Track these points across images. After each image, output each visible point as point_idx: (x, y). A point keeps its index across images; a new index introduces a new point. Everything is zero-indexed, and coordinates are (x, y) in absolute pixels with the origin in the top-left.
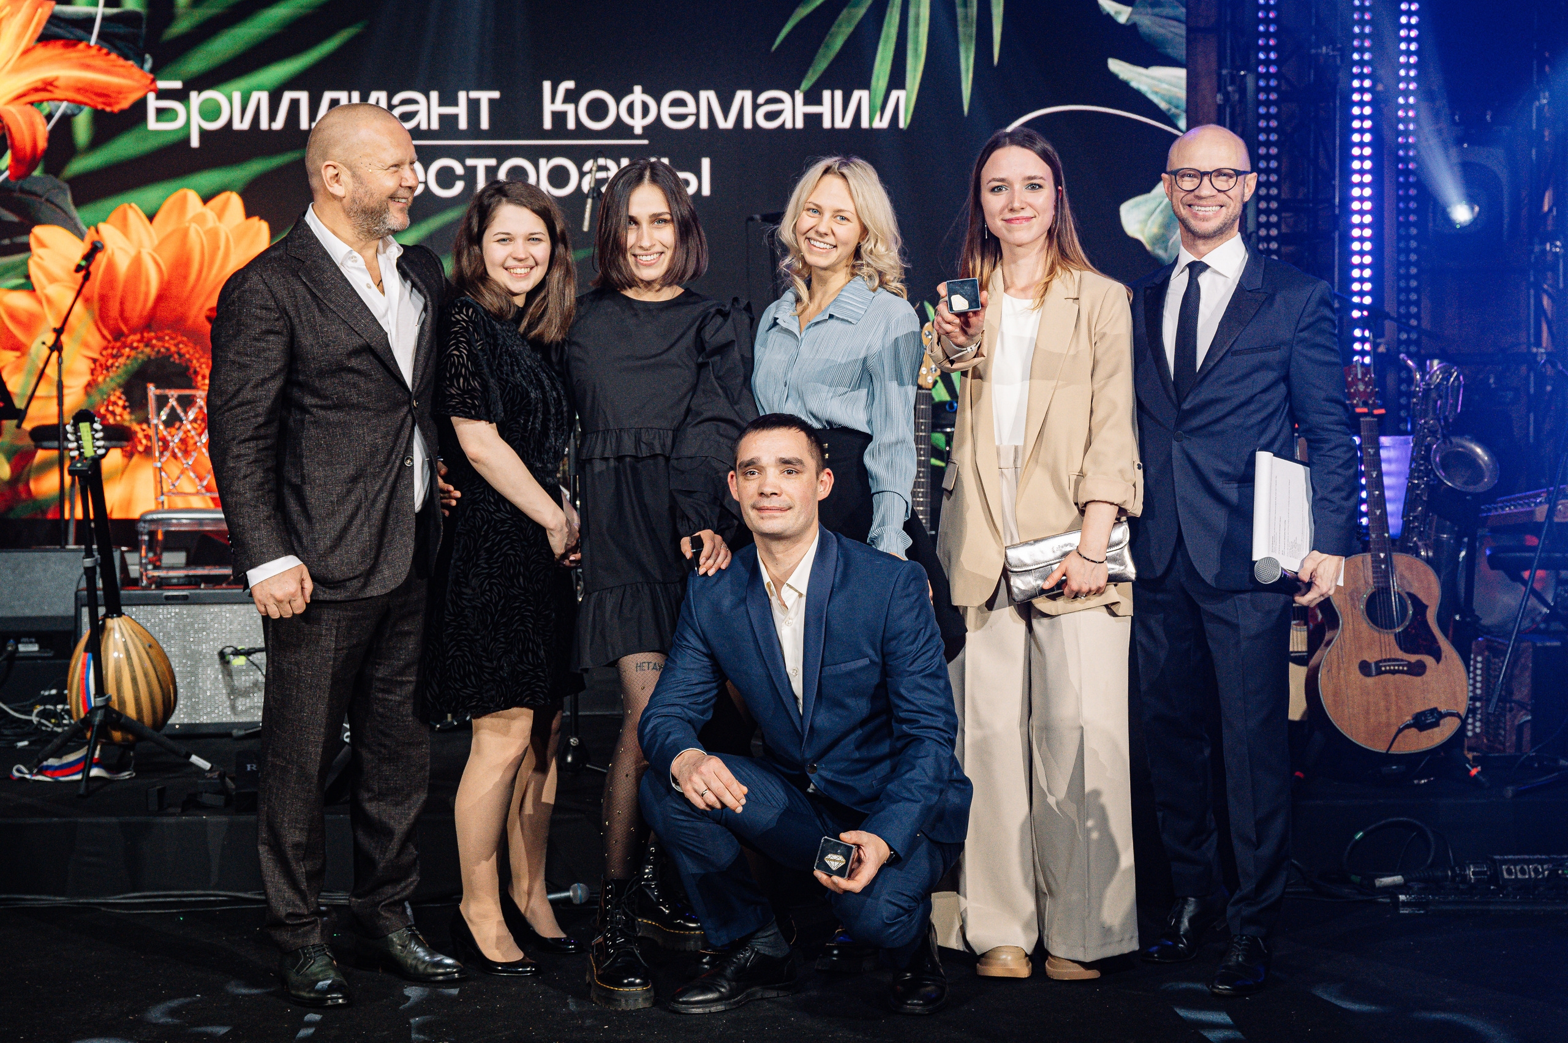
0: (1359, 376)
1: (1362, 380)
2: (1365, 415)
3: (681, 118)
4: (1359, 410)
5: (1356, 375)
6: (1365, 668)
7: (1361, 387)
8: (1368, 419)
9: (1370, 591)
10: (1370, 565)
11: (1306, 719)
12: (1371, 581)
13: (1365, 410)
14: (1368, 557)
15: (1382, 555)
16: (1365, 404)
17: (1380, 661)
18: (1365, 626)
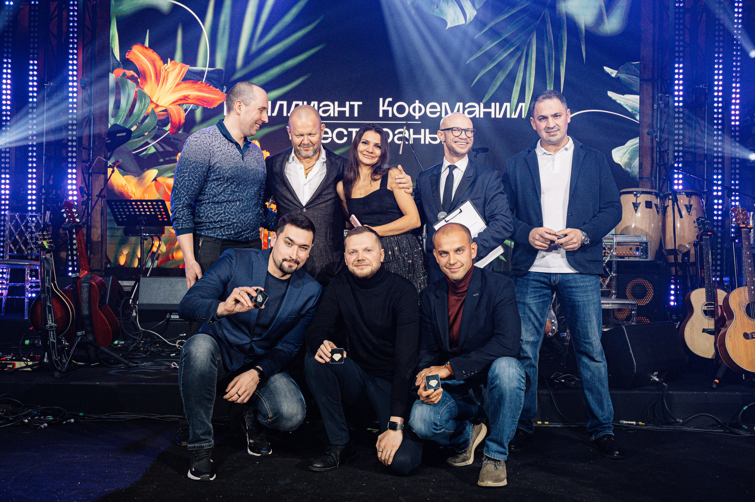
0: (740, 212)
1: (742, 213)
2: (744, 228)
3: (435, 113)
4: (741, 226)
5: (739, 211)
6: (746, 336)
7: (742, 217)
8: (745, 229)
9: (747, 303)
10: (747, 292)
11: (714, 358)
12: (748, 298)
13: (744, 226)
14: (746, 288)
15: (752, 288)
16: (743, 223)
17: (752, 333)
18: (746, 318)
